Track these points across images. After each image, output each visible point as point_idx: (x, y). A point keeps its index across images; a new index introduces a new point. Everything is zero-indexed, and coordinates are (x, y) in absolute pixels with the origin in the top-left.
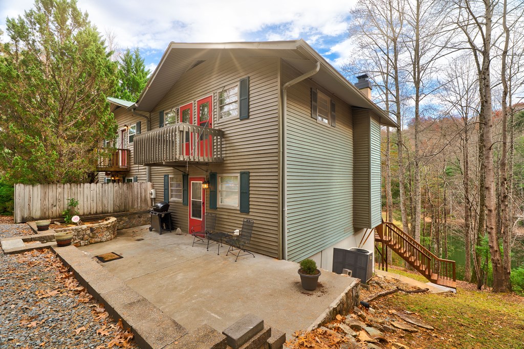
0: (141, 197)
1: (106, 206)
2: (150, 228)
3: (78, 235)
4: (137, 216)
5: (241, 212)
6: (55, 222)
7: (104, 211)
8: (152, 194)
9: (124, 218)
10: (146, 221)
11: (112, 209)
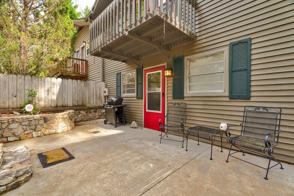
0: (96, 94)
1: (66, 100)
2: (105, 121)
3: (29, 125)
4: (93, 110)
5: (230, 99)
6: (14, 112)
7: (64, 105)
8: (105, 92)
9: (82, 112)
10: (100, 116)
11: (71, 103)
